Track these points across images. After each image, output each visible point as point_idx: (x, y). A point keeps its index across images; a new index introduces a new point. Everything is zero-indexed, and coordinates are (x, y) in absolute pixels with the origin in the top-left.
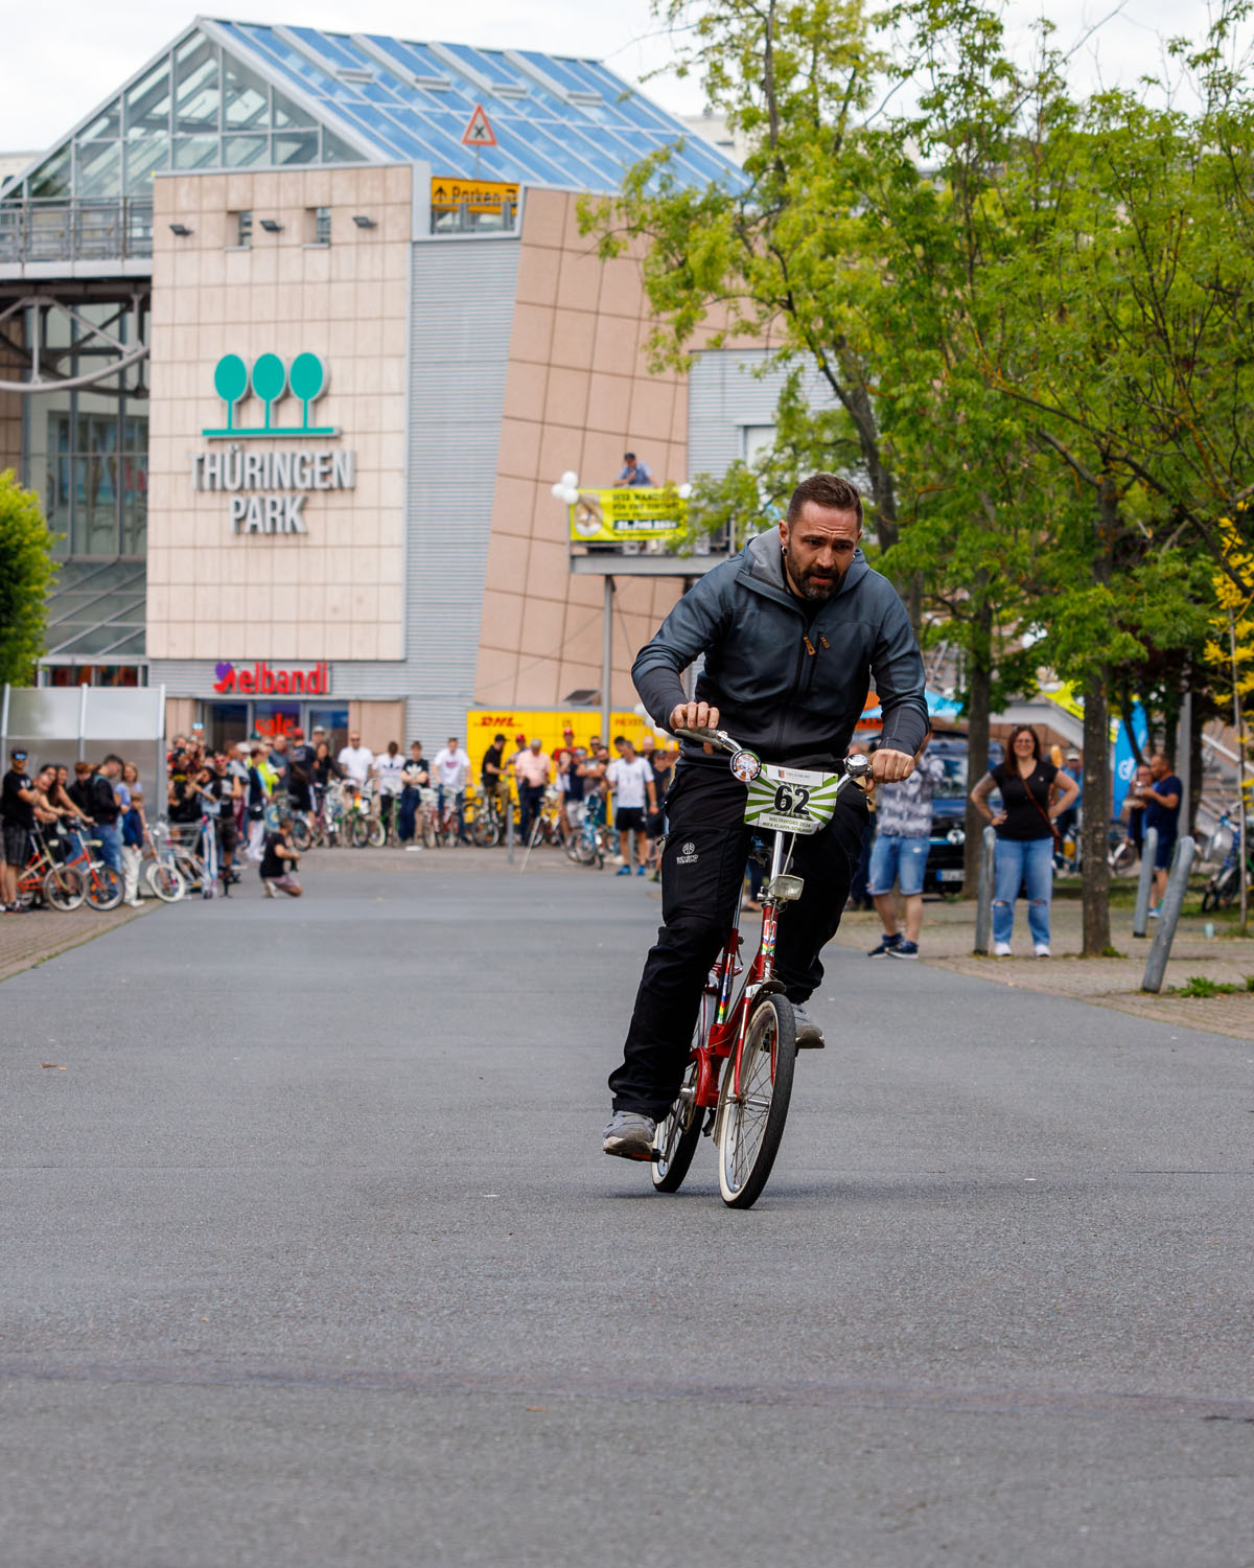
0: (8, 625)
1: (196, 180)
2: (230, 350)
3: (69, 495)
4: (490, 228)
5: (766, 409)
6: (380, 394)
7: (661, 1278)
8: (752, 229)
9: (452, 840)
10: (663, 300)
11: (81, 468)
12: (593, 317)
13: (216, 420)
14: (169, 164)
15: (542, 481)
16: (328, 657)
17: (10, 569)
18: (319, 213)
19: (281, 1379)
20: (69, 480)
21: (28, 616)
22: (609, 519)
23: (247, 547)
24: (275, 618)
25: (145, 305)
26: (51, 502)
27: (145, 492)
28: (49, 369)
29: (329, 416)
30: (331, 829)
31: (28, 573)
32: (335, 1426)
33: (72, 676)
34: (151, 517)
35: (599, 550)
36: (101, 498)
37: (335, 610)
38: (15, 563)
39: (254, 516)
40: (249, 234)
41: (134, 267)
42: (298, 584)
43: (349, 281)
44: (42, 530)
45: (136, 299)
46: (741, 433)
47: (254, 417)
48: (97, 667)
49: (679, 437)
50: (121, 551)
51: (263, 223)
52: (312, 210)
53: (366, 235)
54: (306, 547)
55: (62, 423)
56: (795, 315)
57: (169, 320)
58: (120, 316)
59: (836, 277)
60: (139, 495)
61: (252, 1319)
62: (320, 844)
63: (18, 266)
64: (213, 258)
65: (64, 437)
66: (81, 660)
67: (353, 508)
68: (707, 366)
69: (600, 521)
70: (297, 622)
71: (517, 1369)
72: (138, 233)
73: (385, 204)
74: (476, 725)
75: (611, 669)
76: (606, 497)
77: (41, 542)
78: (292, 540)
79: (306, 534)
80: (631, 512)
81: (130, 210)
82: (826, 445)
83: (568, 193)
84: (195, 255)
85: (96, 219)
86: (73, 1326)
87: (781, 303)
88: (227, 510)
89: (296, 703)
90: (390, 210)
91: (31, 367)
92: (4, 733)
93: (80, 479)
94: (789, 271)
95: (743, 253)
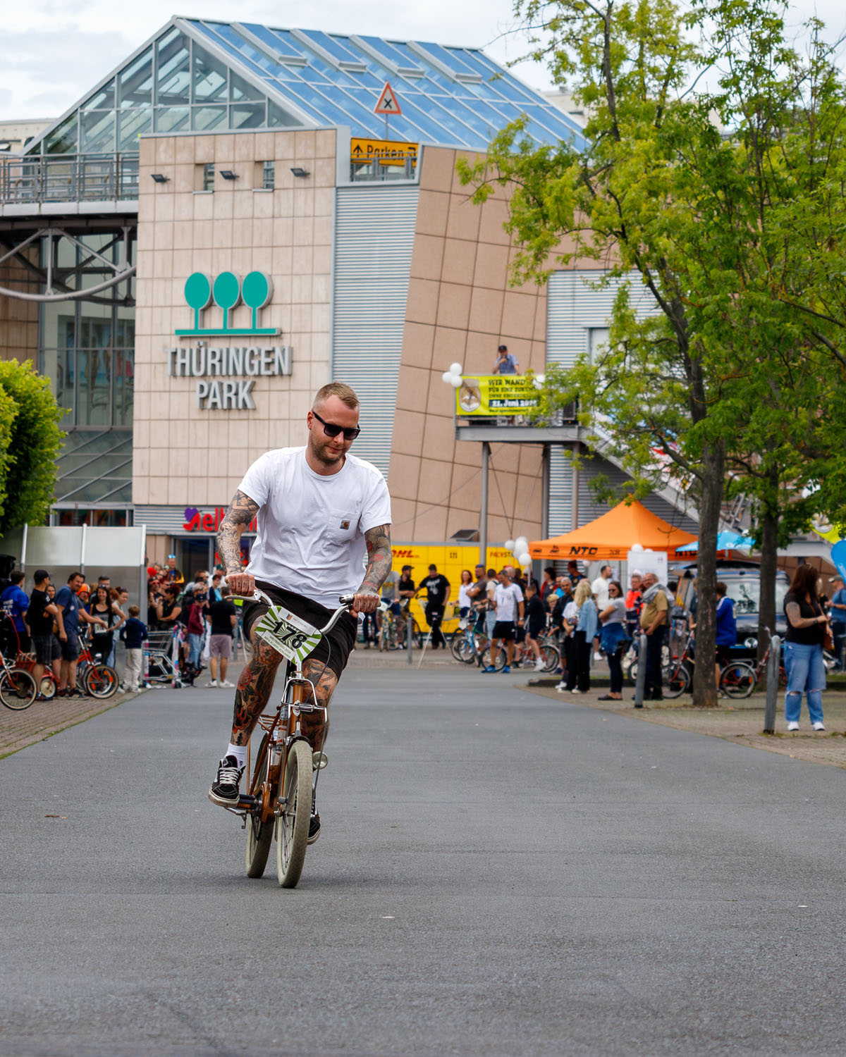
0: (27, 479)
1: (172, 140)
2: (197, 270)
3: (74, 380)
4: (396, 176)
5: (603, 315)
6: (311, 304)
8: (593, 179)
10: (529, 232)
11: (83, 359)
12: (474, 245)
13: (186, 320)
14: (152, 127)
15: (435, 370)
17: (28, 436)
18: (266, 165)
20: (74, 369)
21: (42, 472)
22: (486, 400)
23: (209, 419)
25: (133, 235)
26: (60, 385)
27: (132, 378)
28: (59, 284)
29: (272, 320)
31: (42, 439)
33: (76, 518)
34: (137, 398)
35: (478, 422)
36: (98, 382)
38: (32, 432)
39: (215, 396)
40: (212, 181)
41: (124, 206)
43: (288, 217)
44: (54, 407)
45: (126, 230)
46: (587, 333)
47: (215, 320)
48: (94, 510)
49: (540, 336)
50: (113, 423)
51: (222, 173)
52: (260, 163)
53: (301, 182)
54: (255, 419)
55: (68, 324)
56: (627, 243)
57: (150, 247)
58: (113, 243)
59: (658, 214)
60: (127, 380)
63: (36, 205)
64: (184, 199)
65: (71, 336)
66: (83, 506)
67: (290, 390)
68: (561, 282)
69: (479, 401)
72: (127, 180)
73: (316, 159)
75: (487, 514)
76: (483, 382)
77: (51, 416)
78: (244, 415)
79: (254, 409)
80: (503, 394)
81: (122, 163)
82: (651, 342)
83: (455, 150)
84: (169, 198)
85: (96, 170)
87: (617, 234)
88: (194, 391)
90: (320, 163)
91: (45, 282)
92: (23, 561)
93: (82, 367)
94: (623, 209)
95: (586, 196)
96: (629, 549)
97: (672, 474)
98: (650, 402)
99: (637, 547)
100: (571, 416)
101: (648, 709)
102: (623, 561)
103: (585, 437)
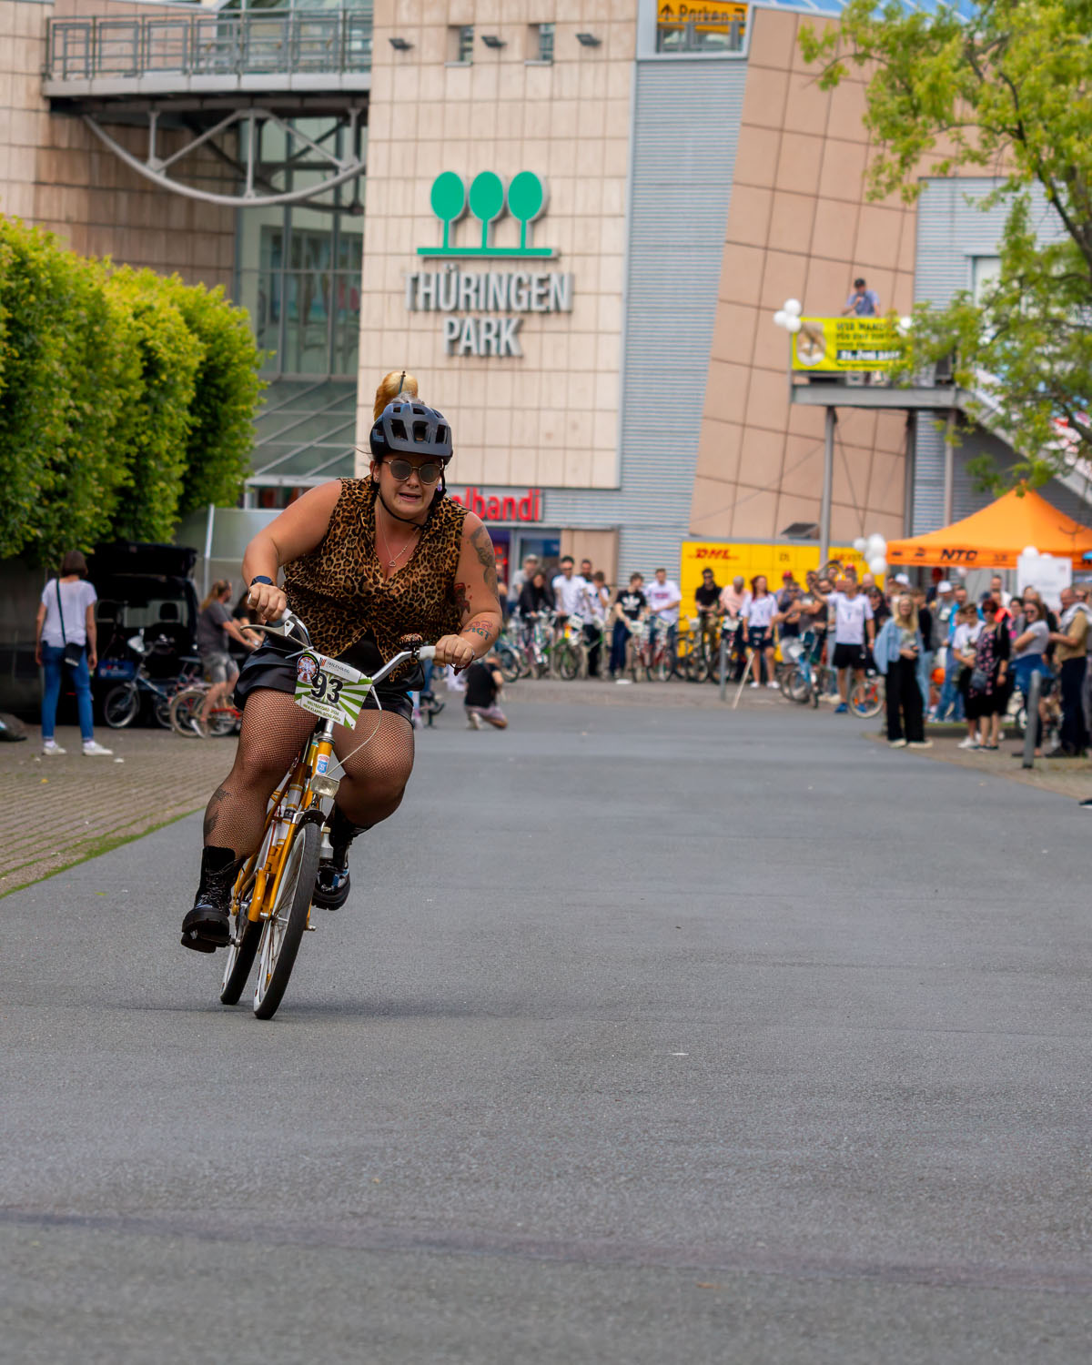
0: (214, 445)
2: (448, 168)
3: (280, 312)
4: (717, 46)
5: (993, 241)
6: (600, 216)
7: (847, 1147)
8: (981, 57)
9: (662, 675)
10: (891, 128)
11: (293, 286)
12: (820, 141)
13: (431, 236)
15: (765, 308)
16: (541, 483)
17: (217, 387)
18: (542, 30)
19: (448, 1246)
20: (280, 298)
21: (235, 436)
22: (832, 351)
23: (460, 369)
24: (488, 442)
25: (363, 120)
26: (262, 319)
27: (357, 311)
28: (263, 184)
29: (547, 238)
30: (540, 660)
31: (236, 391)
32: (499, 1298)
33: (279, 498)
34: (364, 338)
35: (820, 380)
36: (313, 316)
37: (549, 436)
38: (222, 382)
40: (470, 50)
41: (352, 81)
42: (512, 408)
43: (571, 99)
44: (252, 348)
45: (354, 113)
46: (970, 263)
47: (470, 237)
49: (906, 265)
50: (332, 370)
51: (485, 39)
52: (534, 26)
53: (591, 53)
54: (521, 370)
55: (274, 238)
56: (1025, 145)
57: (386, 136)
58: (336, 131)
59: (1068, 106)
60: (352, 313)
61: (424, 1181)
62: (528, 675)
63: (234, 77)
64: (432, 74)
65: (277, 253)
66: (288, 481)
67: (569, 332)
68: (936, 194)
69: (822, 350)
70: (510, 447)
71: (691, 1243)
72: (357, 45)
73: (610, 22)
74: (690, 557)
75: (830, 503)
76: (828, 326)
77: (248, 361)
78: (506, 363)
79: (521, 357)
80: (855, 342)
81: (350, 22)
82: (1055, 279)
83: (797, 14)
84: (412, 71)
85: (316, 31)
86: (239, 1185)
87: (1011, 132)
88: (441, 331)
89: (507, 531)
90: (615, 27)
91: (244, 181)
92: (208, 554)
93: (292, 296)
94: (1020, 100)
95: (972, 81)
96: (1019, 553)
97: (1080, 455)
98: (1051, 359)
99: (1030, 552)
100: (946, 373)
101: (1040, 770)
102: (1011, 569)
103: (963, 402)
